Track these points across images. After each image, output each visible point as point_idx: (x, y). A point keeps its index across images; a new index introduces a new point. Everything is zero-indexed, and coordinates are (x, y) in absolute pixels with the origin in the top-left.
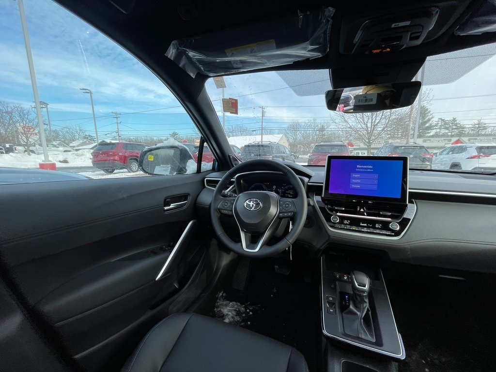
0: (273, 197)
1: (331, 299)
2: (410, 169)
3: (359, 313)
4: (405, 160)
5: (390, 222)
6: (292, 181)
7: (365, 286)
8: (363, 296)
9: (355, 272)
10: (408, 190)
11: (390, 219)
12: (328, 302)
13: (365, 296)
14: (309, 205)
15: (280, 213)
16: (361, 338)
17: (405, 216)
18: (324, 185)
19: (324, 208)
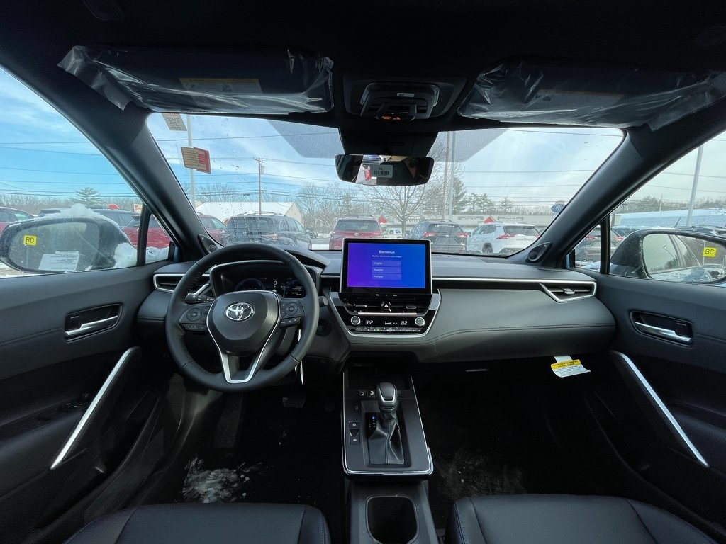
0: (270, 298)
1: (354, 425)
2: (433, 253)
3: (386, 435)
4: (426, 243)
5: (415, 317)
6: (298, 274)
7: (392, 400)
8: (391, 412)
9: (381, 384)
10: (432, 279)
11: (416, 314)
12: (351, 431)
13: (393, 411)
14: (321, 305)
15: (281, 320)
16: (389, 464)
17: (431, 308)
18: (341, 277)
19: (343, 307)
